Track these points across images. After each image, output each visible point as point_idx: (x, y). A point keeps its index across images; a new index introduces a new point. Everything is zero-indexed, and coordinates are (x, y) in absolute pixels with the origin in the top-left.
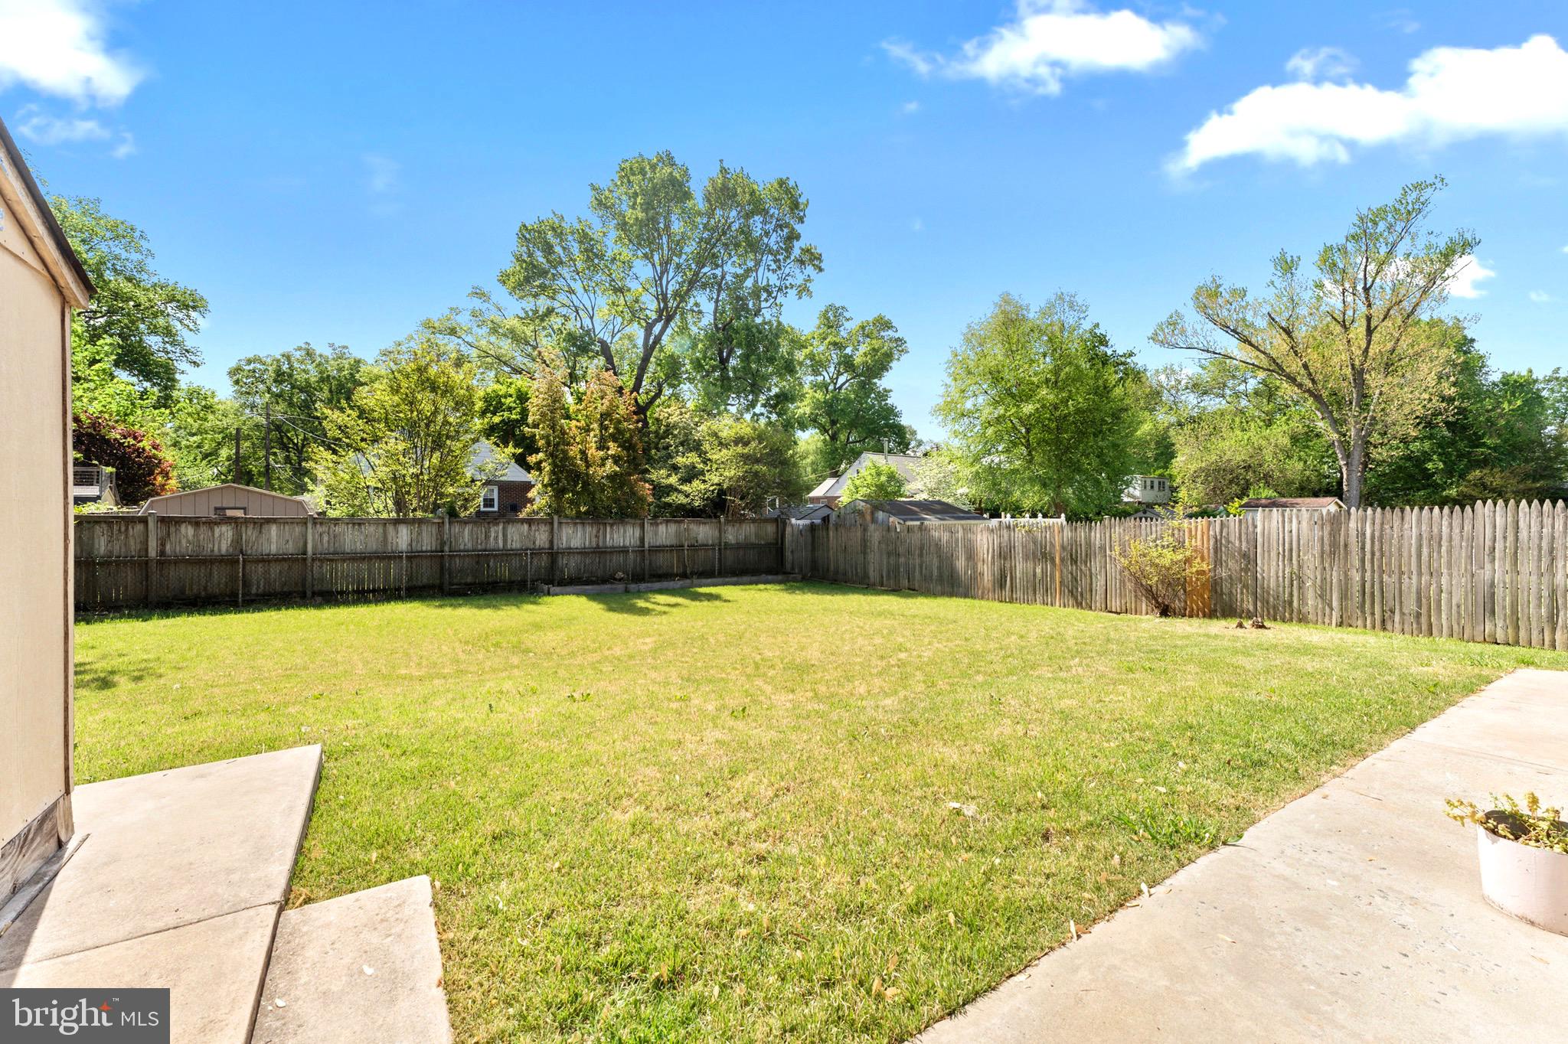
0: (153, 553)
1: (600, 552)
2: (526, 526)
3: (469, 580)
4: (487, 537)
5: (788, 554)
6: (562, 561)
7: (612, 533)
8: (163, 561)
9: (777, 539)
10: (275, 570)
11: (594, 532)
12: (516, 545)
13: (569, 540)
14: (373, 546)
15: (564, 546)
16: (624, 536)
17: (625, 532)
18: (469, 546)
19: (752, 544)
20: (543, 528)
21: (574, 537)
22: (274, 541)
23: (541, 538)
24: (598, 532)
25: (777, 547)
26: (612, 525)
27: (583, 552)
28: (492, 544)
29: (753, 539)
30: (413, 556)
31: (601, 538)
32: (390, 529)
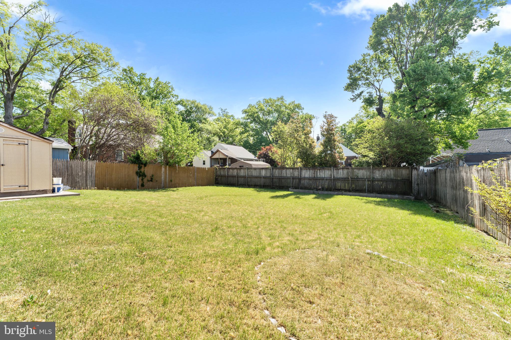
0: (226, 175)
1: (315, 179)
2: (292, 170)
3: (278, 185)
4: (282, 173)
5: (415, 186)
6: (302, 182)
7: (320, 173)
8: (228, 176)
9: (409, 177)
10: (242, 179)
11: (313, 172)
12: (289, 176)
13: (305, 175)
14: (258, 174)
15: (303, 176)
16: (325, 174)
17: (325, 172)
18: (277, 175)
19: (392, 179)
20: (297, 170)
21: (307, 174)
22: (242, 173)
23: (296, 174)
24: (315, 172)
25: (408, 181)
26: (320, 170)
27: (309, 179)
28: (283, 175)
29: (392, 177)
30: (265, 177)
31: (316, 174)
32: (261, 170)
